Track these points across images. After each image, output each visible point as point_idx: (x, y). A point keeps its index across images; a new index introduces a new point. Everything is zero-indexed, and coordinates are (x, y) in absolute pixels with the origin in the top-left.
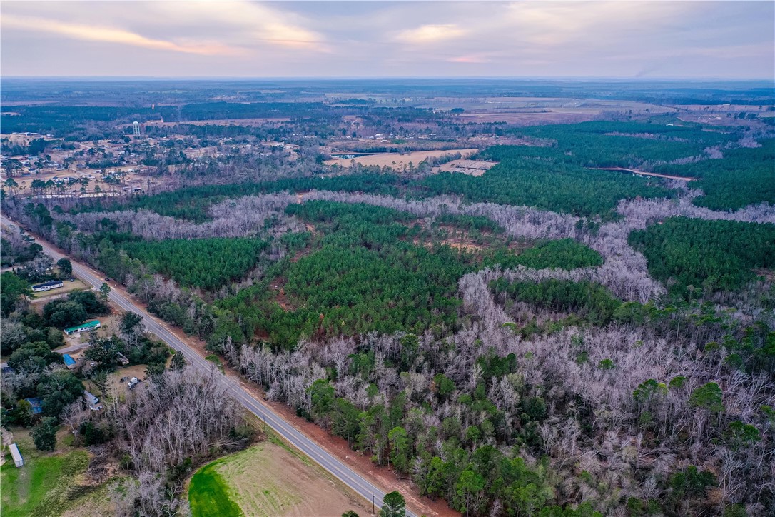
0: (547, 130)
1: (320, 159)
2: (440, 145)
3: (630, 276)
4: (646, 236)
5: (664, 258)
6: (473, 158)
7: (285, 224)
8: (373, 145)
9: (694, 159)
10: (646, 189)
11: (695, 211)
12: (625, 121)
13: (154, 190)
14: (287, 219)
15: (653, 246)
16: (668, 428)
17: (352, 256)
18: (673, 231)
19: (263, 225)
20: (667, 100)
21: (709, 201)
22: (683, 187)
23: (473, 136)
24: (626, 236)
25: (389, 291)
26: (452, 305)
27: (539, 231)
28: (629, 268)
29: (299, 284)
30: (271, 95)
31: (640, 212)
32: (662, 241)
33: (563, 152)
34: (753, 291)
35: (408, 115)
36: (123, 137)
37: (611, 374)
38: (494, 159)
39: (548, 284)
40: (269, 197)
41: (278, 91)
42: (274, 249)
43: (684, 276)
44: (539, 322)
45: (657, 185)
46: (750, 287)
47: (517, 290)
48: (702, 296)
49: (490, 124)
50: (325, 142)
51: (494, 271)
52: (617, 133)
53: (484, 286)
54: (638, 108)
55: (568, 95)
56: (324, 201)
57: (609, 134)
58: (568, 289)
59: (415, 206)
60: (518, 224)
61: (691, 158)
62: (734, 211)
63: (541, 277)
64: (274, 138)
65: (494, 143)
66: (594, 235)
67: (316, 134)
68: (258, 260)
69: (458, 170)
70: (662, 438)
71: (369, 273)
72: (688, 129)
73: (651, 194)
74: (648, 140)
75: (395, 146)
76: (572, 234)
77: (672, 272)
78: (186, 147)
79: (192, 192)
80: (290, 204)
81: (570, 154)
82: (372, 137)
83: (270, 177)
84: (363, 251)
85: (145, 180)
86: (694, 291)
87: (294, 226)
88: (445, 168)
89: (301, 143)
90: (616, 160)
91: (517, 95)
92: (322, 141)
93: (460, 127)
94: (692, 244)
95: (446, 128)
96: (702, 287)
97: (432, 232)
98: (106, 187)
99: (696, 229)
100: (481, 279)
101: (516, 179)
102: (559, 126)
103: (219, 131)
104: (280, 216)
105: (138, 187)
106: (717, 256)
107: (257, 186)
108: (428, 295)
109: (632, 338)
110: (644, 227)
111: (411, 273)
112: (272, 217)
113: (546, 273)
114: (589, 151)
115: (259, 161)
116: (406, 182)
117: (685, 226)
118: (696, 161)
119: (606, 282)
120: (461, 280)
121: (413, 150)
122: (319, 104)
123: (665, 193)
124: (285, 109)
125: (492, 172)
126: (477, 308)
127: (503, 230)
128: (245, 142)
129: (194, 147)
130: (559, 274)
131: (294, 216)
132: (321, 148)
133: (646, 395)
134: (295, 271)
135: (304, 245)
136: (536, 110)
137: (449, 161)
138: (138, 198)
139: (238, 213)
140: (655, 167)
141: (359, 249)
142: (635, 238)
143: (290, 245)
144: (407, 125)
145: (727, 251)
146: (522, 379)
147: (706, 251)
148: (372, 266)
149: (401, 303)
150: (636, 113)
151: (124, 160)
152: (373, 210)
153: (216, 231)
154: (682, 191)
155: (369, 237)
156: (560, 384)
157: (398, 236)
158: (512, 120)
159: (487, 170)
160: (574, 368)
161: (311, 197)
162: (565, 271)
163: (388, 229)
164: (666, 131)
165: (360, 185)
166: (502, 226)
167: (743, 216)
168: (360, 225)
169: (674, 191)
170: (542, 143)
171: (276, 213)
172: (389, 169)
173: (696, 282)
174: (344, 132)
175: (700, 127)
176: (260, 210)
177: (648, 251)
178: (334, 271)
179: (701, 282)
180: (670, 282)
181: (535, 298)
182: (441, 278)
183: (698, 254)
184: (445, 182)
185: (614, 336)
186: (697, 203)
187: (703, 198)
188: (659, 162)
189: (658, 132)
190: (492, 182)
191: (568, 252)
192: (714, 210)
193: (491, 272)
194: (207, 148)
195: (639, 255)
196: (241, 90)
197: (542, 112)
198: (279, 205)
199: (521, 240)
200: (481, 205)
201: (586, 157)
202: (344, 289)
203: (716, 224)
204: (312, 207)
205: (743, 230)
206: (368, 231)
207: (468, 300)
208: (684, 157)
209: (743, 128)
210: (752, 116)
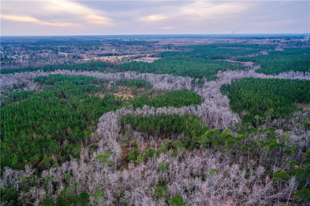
2: (140, 52)
3: (218, 110)
4: (231, 87)
5: (240, 99)
6: (152, 56)
9: (255, 55)
10: (233, 66)
11: (257, 75)
12: (226, 43)
15: (234, 92)
18: (246, 84)
21: (264, 71)
23: (157, 49)
24: (220, 88)
27: (171, 86)
28: (218, 105)
31: (229, 76)
32: (239, 89)
33: (196, 54)
34: (297, 118)
38: (162, 57)
43: (252, 109)
45: (238, 65)
46: (295, 115)
48: (264, 122)
52: (222, 47)
61: (254, 55)
62: (277, 74)
66: (201, 87)
67: (85, 49)
69: (142, 61)
72: (252, 46)
74: (234, 49)
76: (189, 87)
77: (245, 107)
81: (199, 54)
82: (110, 50)
86: (259, 119)
93: (152, 46)
94: (256, 91)
96: (264, 116)
99: (258, 83)
106: (271, 96)
110: (230, 83)
114: (208, 53)
117: (252, 81)
118: (256, 56)
123: (242, 68)
125: (158, 61)
127: (151, 86)
136: (189, 42)
140: (237, 59)
142: (224, 89)
145: (277, 93)
154: (250, 67)
159: (156, 61)
164: (243, 46)
167: (282, 76)
169: (246, 67)
172: (107, 60)
173: (260, 113)
174: (98, 49)
175: (258, 45)
177: (231, 95)
179: (263, 113)
180: (244, 113)
183: (260, 96)
186: (258, 71)
187: (261, 69)
188: (239, 56)
189: (240, 47)
195: (225, 97)
197: (192, 42)
203: (269, 80)
205: (284, 82)
208: (251, 54)
209: (276, 44)
210: (278, 41)
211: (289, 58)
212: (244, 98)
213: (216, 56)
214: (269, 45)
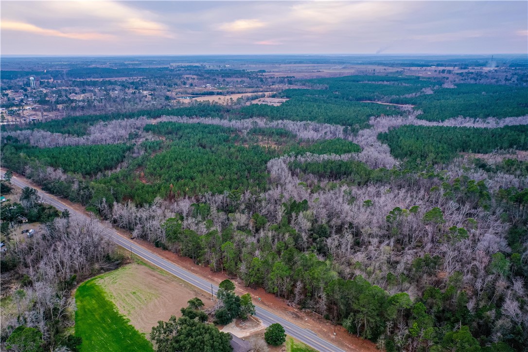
0: (321, 80)
1: (168, 98)
2: (251, 90)
3: (380, 156)
4: (389, 136)
5: (400, 147)
6: (274, 96)
7: (144, 137)
8: (205, 90)
10: (387, 111)
11: (418, 122)
12: (371, 75)
13: (46, 119)
14: (145, 134)
15: (393, 141)
16: (409, 239)
17: (192, 152)
18: (405, 133)
19: (128, 137)
20: (397, 64)
21: (426, 117)
22: (410, 109)
23: (272, 85)
24: (376, 136)
25: (219, 170)
26: (263, 177)
27: (319, 136)
28: (379, 152)
29: (155, 169)
30: (132, 64)
31: (384, 123)
32: (399, 138)
33: (332, 92)
34: (457, 163)
35: (228, 74)
36: (22, 88)
37: (371, 209)
38: (287, 97)
39: (326, 163)
40: (132, 121)
41: (137, 62)
42: (136, 151)
43: (414, 156)
44: (322, 185)
45: (393, 109)
46: (455, 161)
47: (307, 168)
48: (426, 166)
49: (284, 78)
50: (171, 89)
51: (291, 157)
52: (367, 82)
53: (284, 166)
54: (379, 69)
55: (334, 63)
56: (172, 122)
57: (361, 82)
58: (340, 165)
59: (236, 124)
60: (305, 132)
61: (414, 94)
62: (442, 121)
63: (322, 159)
64: (134, 88)
65: (287, 88)
66: (356, 136)
67: (165, 85)
68: (124, 157)
69: (264, 103)
70: (406, 245)
71: (205, 161)
72: (411, 79)
73: (390, 113)
74: (386, 85)
75: (220, 91)
76: (341, 136)
77: (406, 154)
78: (70, 93)
79: (75, 120)
80: (147, 125)
81: (337, 93)
82: (204, 86)
83: (132, 110)
84: (199, 150)
85: (40, 113)
86: (421, 164)
87: (150, 137)
88: (254, 102)
89: (154, 90)
90: (367, 96)
91: (300, 62)
92: (169, 88)
93: (264, 79)
94: (418, 139)
95: (254, 80)
97: (247, 138)
98: (10, 118)
99: (419, 131)
100: (282, 162)
101: (302, 107)
102: (330, 79)
103: (94, 84)
104: (140, 132)
105: (34, 117)
106: (434, 144)
107: (123, 115)
108: (246, 173)
109: (383, 189)
111: (234, 160)
112: (134, 133)
113: (326, 157)
114: (350, 91)
115: (124, 100)
116: (228, 111)
117: (413, 128)
118: (417, 96)
119: (364, 161)
120: (268, 163)
121: (233, 93)
122: (167, 69)
123: (399, 113)
124: (142, 72)
125: (287, 104)
126: (280, 179)
127: (295, 136)
128: (114, 89)
129: (76, 93)
130: (334, 157)
131: (150, 132)
132: (168, 93)
133: (395, 219)
134: (152, 162)
135: (158, 148)
136: (313, 71)
137: (257, 98)
138: (34, 124)
139: (109, 130)
140: (392, 100)
141: (197, 149)
142: (382, 137)
143: (148, 148)
144: (227, 79)
145: (440, 142)
146: (313, 214)
147: (427, 142)
148: (206, 157)
149: (227, 177)
150: (378, 71)
151: (24, 102)
152: (206, 127)
153: (94, 142)
154: (409, 112)
155: (204, 141)
156: (338, 217)
157: (224, 141)
158: (298, 76)
159: (283, 103)
160: (346, 207)
161: (163, 120)
162: (338, 155)
163: (217, 137)
164: (397, 80)
165: (197, 113)
166: (294, 133)
167: (448, 123)
168: (197, 135)
169: (405, 112)
170: (319, 87)
171: (137, 131)
172: (216, 103)
174: (185, 84)
175: (419, 77)
176: (125, 128)
177: (390, 144)
178: (179, 161)
179: (425, 159)
180: (406, 159)
181: (318, 172)
182: (255, 163)
184: (255, 109)
185: (372, 189)
186: (419, 117)
187: (423, 115)
188: (394, 97)
189: (393, 81)
190: (287, 109)
191: (339, 145)
192: (430, 121)
193: (289, 158)
194: (86, 94)
195: (385, 145)
196: (110, 61)
197: (318, 72)
198: (139, 125)
199: (308, 141)
200: (280, 121)
201: (347, 95)
202: (187, 170)
203: (432, 128)
204: (163, 126)
205: (449, 130)
206: (203, 138)
207: (274, 174)
208: (409, 94)
209: (444, 78)
210: (449, 72)
211: (461, 99)
212: (405, 147)
213: (361, 96)
214: (435, 79)
